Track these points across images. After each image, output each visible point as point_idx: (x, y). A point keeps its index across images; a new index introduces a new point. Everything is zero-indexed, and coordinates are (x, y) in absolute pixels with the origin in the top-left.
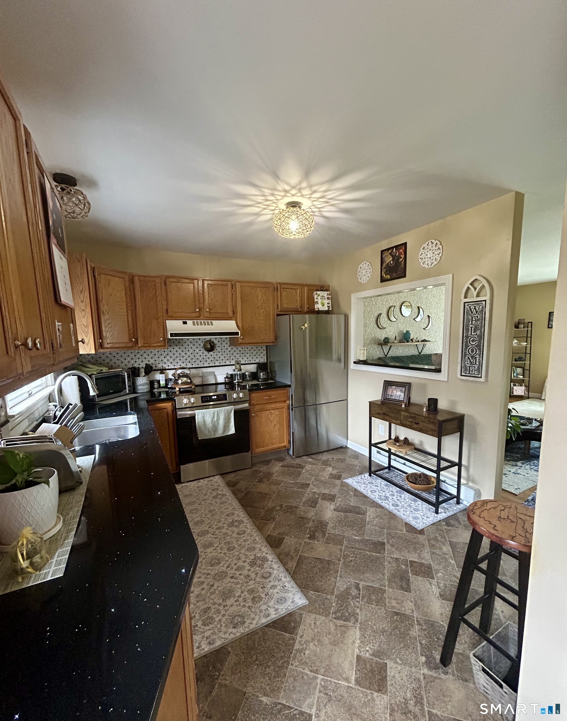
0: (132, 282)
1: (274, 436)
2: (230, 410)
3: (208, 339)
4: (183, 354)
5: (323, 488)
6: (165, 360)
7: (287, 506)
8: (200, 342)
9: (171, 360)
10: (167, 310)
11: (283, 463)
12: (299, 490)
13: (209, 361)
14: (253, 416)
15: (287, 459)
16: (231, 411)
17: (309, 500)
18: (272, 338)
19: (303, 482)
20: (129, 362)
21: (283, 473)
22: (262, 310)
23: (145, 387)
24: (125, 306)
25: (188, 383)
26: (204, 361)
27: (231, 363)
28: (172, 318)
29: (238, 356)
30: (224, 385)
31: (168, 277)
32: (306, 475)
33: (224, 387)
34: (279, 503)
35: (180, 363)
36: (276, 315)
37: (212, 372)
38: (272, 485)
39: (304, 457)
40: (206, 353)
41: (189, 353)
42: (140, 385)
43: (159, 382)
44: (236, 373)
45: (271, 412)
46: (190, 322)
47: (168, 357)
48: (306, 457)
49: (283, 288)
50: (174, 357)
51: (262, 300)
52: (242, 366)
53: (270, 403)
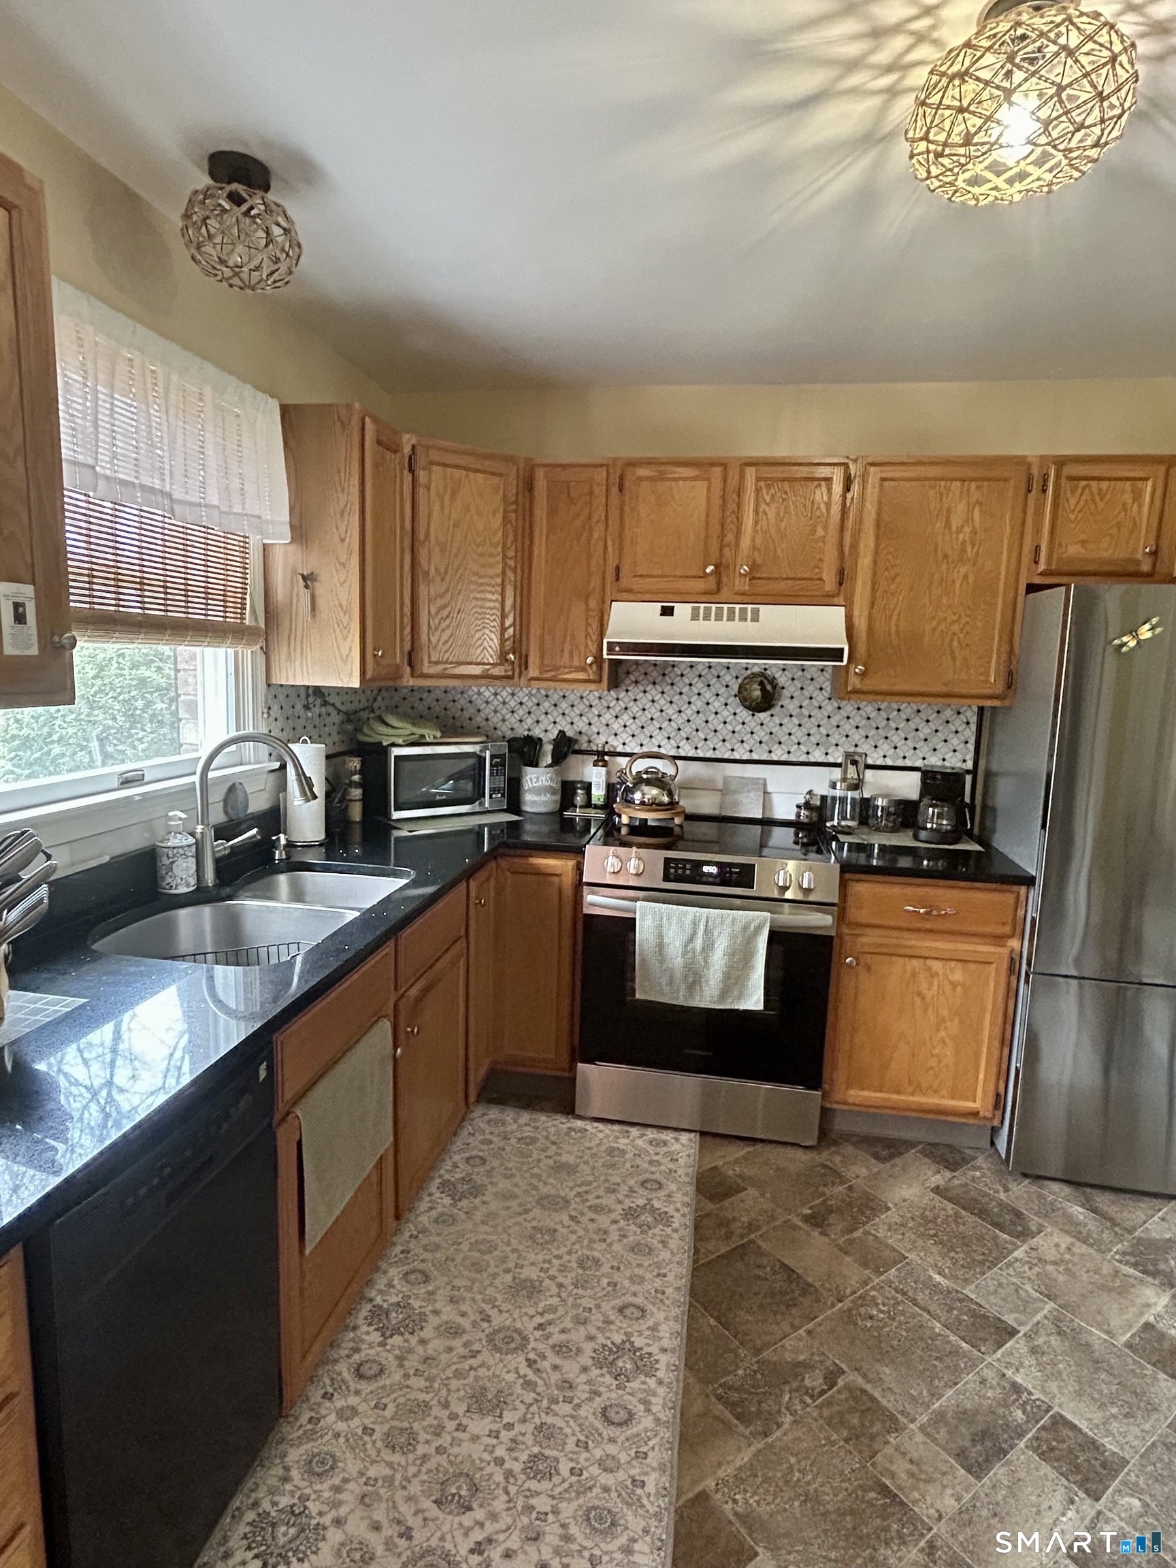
0: (529, 485)
1: (933, 1062)
2: (756, 923)
3: (756, 670)
4: (671, 711)
5: (1072, 1386)
6: (616, 726)
7: (857, 1395)
8: (727, 678)
9: (634, 727)
10: (618, 569)
11: (948, 1174)
12: (953, 1338)
13: (751, 742)
14: (849, 966)
15: (979, 1168)
16: (759, 928)
17: (964, 1416)
18: (993, 678)
19: (992, 1306)
20: (521, 721)
21: (927, 1224)
22: (963, 570)
23: (543, 798)
24: (500, 558)
25: (661, 804)
26: (733, 742)
27: (831, 759)
28: (632, 597)
29: (856, 736)
30: (792, 830)
31: (632, 464)
32: (1020, 1275)
33: (792, 838)
34: (833, 1359)
35: (659, 738)
36: (1022, 588)
37: (755, 781)
38: (848, 1259)
39: (1055, 1187)
40: (744, 714)
41: (689, 712)
42: (532, 790)
43: (588, 787)
44: (838, 793)
45: (929, 969)
46: (683, 610)
47: (625, 717)
48: (1067, 1190)
49: (1070, 478)
50: (643, 718)
51: (967, 529)
52: (869, 774)
53: (931, 931)
